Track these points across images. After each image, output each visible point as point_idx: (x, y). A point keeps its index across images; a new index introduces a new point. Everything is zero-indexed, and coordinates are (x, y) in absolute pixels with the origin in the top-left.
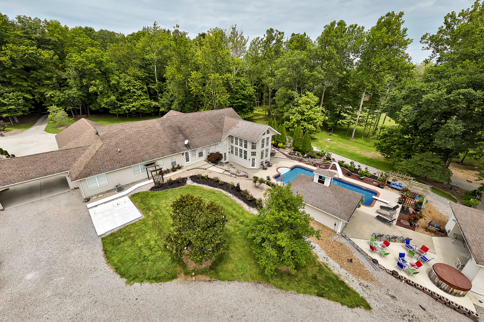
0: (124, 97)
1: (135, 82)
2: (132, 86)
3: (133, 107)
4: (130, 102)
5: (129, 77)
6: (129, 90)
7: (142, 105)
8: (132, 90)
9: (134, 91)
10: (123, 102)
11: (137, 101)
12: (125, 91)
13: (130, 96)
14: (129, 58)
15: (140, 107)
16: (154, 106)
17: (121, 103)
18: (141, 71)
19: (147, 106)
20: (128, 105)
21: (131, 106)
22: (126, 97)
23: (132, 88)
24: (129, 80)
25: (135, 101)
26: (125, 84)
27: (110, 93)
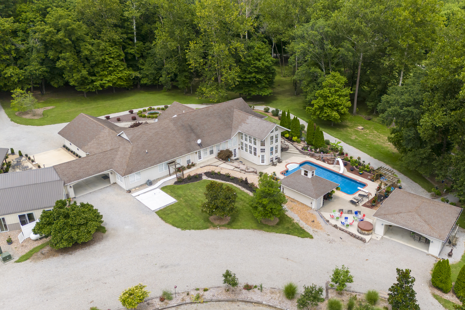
0: (96, 70)
1: (111, 49)
2: (107, 54)
3: (108, 81)
4: (103, 75)
5: (104, 44)
6: (103, 61)
7: (120, 78)
10: (95, 76)
11: (113, 74)
12: (99, 61)
13: (105, 67)
14: (102, 16)
15: (117, 81)
16: (133, 77)
17: (94, 78)
18: (118, 32)
19: (125, 78)
20: (102, 80)
21: (106, 80)
22: (99, 69)
23: (107, 57)
24: (104, 47)
25: (110, 74)
26: (98, 53)
27: (80, 66)
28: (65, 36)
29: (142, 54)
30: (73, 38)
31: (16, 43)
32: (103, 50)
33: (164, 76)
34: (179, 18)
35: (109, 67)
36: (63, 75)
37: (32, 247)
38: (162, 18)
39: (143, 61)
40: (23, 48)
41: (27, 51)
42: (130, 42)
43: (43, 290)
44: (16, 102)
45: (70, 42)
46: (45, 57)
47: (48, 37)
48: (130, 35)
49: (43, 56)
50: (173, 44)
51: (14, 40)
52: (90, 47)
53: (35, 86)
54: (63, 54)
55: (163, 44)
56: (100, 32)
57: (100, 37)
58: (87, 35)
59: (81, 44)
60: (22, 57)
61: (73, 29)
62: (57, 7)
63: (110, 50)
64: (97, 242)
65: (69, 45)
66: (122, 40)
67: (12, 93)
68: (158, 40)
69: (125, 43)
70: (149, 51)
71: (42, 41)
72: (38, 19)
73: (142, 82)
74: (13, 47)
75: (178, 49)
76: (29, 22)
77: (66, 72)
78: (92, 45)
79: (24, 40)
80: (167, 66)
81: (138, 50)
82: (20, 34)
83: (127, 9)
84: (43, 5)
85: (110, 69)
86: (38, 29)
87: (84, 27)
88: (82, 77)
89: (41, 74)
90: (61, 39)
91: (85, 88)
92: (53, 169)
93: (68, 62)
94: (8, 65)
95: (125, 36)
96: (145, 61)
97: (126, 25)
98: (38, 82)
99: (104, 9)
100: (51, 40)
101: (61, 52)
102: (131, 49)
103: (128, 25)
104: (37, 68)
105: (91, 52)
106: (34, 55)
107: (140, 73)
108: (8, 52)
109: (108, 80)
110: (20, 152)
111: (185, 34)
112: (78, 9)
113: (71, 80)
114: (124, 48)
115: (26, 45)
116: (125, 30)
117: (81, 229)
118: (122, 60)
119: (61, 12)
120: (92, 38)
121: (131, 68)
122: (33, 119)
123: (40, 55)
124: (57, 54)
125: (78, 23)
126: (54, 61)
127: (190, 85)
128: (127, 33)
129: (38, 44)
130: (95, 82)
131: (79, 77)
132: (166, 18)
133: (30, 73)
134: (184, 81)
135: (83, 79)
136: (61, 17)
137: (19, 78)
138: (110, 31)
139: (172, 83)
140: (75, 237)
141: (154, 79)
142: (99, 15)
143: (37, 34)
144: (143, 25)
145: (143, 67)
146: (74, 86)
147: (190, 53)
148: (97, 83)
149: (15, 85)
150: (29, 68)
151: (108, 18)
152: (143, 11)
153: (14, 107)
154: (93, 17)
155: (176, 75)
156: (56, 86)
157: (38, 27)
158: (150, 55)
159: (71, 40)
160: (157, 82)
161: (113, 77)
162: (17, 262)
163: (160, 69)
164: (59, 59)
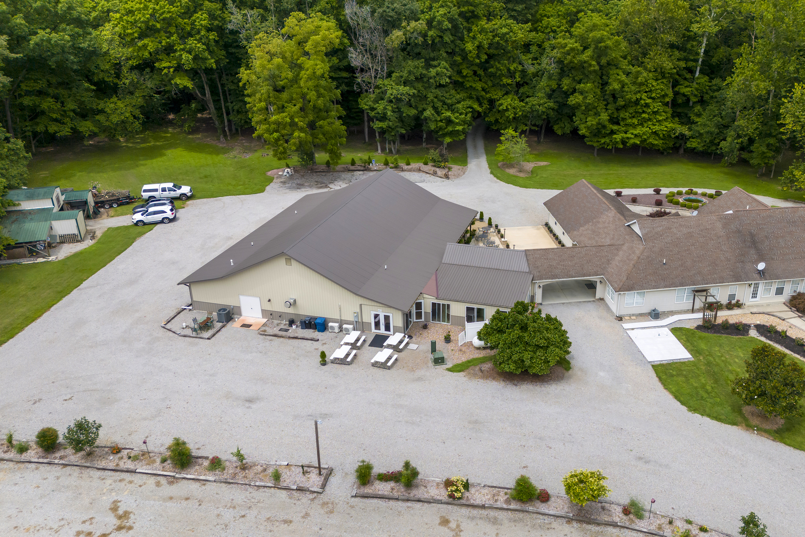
0: (622, 114)
1: (654, 84)
2: (646, 92)
3: (636, 136)
4: (631, 125)
5: (645, 74)
6: (637, 103)
7: (655, 133)
8: (643, 102)
9: (646, 104)
10: (619, 124)
11: (646, 125)
12: (630, 102)
13: (636, 112)
14: (656, 29)
15: (648, 138)
16: (677, 134)
17: (615, 127)
18: (673, 57)
19: (664, 135)
20: (626, 133)
21: (632, 134)
22: (627, 114)
23: (644, 96)
24: (644, 80)
25: (642, 125)
26: (633, 88)
27: (602, 105)
28: (592, 58)
29: (702, 97)
30: (604, 61)
31: (525, 63)
32: (641, 84)
33: (729, 139)
34: (787, 39)
35: (644, 112)
36: (574, 117)
37: (472, 357)
38: (756, 38)
39: (701, 110)
40: (531, 70)
41: (536, 75)
42: (688, 76)
43: (469, 422)
44: (503, 147)
45: (597, 68)
46: (556, 86)
47: (569, 57)
48: (691, 64)
49: (554, 85)
50: (762, 85)
51: (524, 57)
52: (623, 77)
53: (533, 128)
54: (582, 85)
55: (743, 84)
56: (645, 55)
57: (642, 63)
58: (625, 58)
59: (611, 72)
60: (527, 84)
61: (606, 47)
62: (592, 11)
63: (653, 86)
64: (554, 380)
65: (595, 71)
66: (675, 71)
67: (501, 134)
68: (738, 76)
69: (679, 75)
70: (716, 94)
71: (560, 62)
72: (563, 28)
73: (689, 145)
74: (520, 68)
75: (769, 95)
76: (549, 32)
77: (578, 113)
78: (628, 74)
79: (536, 59)
80: (740, 122)
81: (697, 89)
82: (534, 48)
83: (698, 19)
84: (575, 7)
85: (643, 115)
86: (559, 43)
87: (624, 45)
88: (599, 124)
89: (544, 112)
90: (585, 62)
91: (598, 141)
92: (524, 253)
93: (585, 98)
94: (507, 93)
95: (682, 64)
96: (704, 110)
97: (689, 46)
98: (537, 124)
99: (662, 18)
100: (571, 62)
101: (579, 82)
102: (686, 87)
103: (692, 46)
104: (542, 102)
105: (623, 87)
106: (543, 83)
107: (690, 129)
108: (512, 75)
109: (635, 134)
110: (490, 219)
111: (792, 68)
112: (622, 15)
113: (582, 126)
114: (675, 84)
115: (536, 66)
116: (685, 54)
117: (538, 353)
118: (667, 104)
119: (597, 19)
120: (630, 63)
121: (677, 119)
122: (516, 176)
123: (550, 83)
124: (574, 84)
125: (616, 37)
126: (567, 94)
127: (773, 162)
128: (686, 60)
129: (553, 65)
130: (615, 133)
131: (594, 123)
132: (762, 38)
133: (531, 108)
134: (764, 153)
135: (600, 126)
136: (594, 27)
137: (515, 114)
138: (660, 54)
139: (740, 154)
140: (528, 363)
141: (712, 142)
142: (652, 27)
143: (555, 51)
144: (718, 47)
145: (698, 120)
146: (584, 137)
147: (789, 105)
148: (618, 137)
149: (509, 123)
150: (533, 101)
151: (663, 32)
152: (725, 23)
153: (499, 154)
154: (642, 30)
155: (751, 141)
156: (559, 132)
157: (559, 40)
158: (715, 100)
159: (598, 63)
160: (714, 148)
161: (644, 129)
162: (449, 370)
163: (726, 127)
164: (574, 91)
